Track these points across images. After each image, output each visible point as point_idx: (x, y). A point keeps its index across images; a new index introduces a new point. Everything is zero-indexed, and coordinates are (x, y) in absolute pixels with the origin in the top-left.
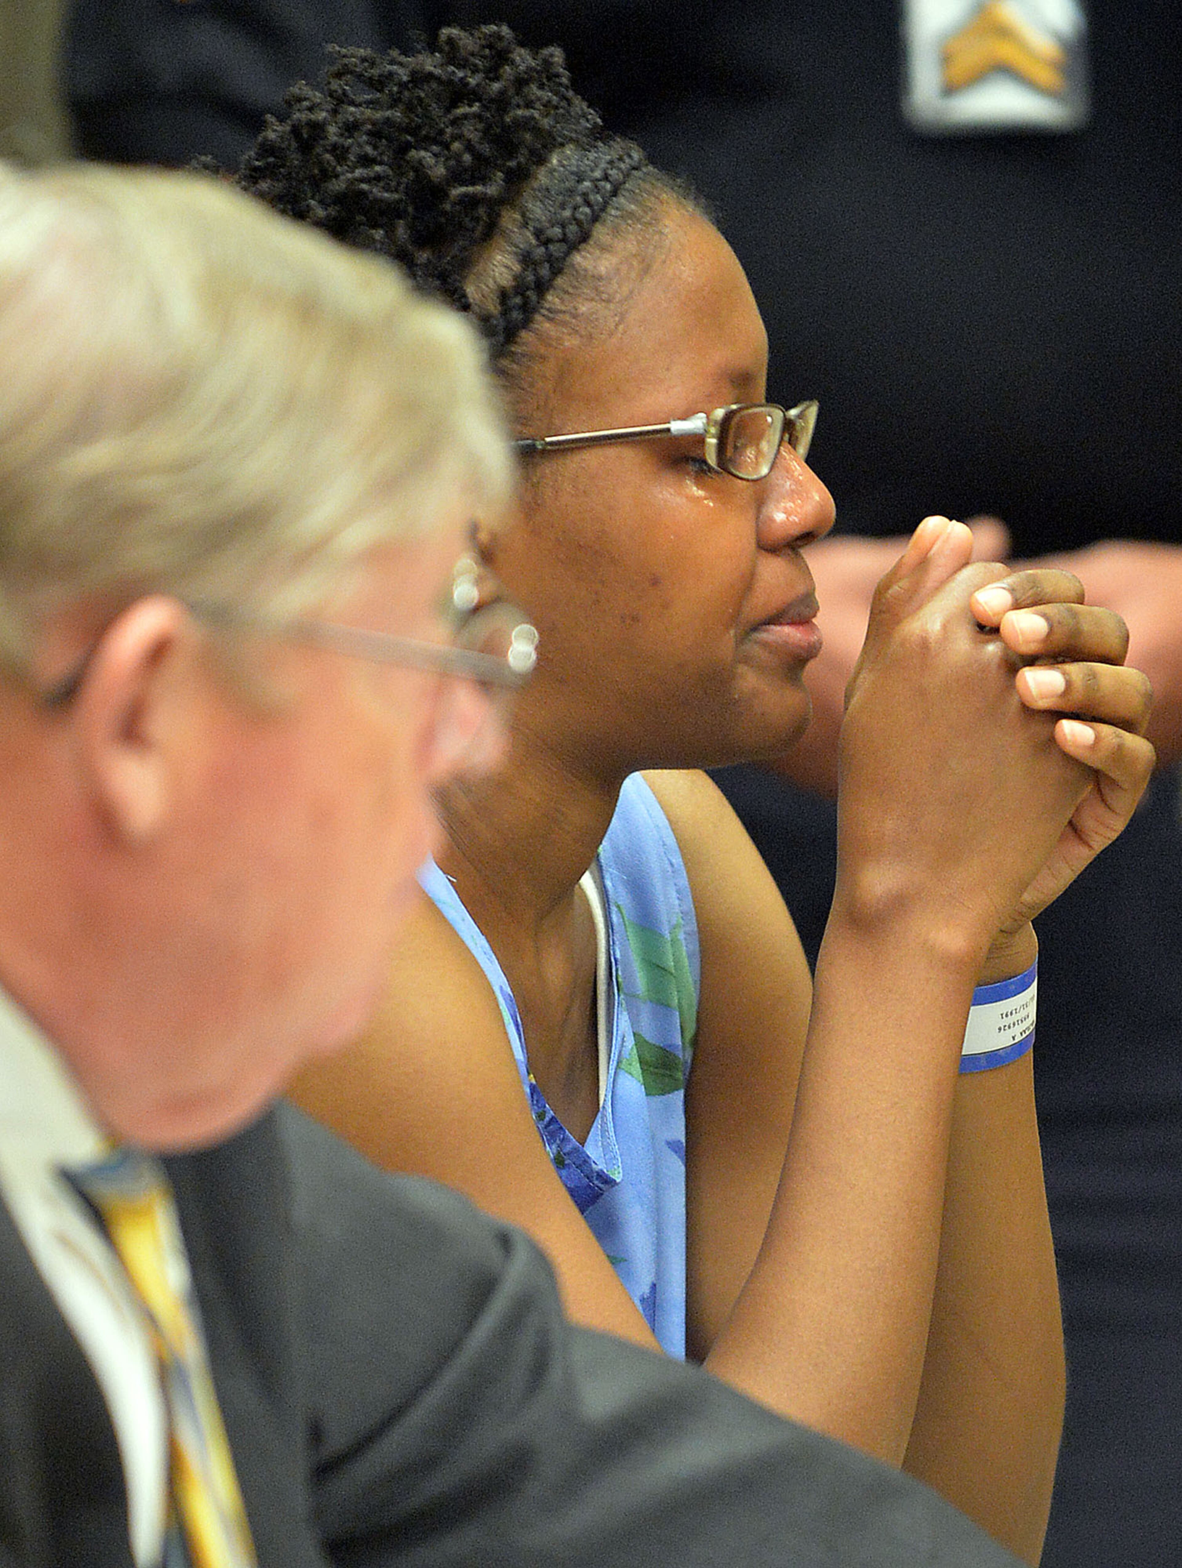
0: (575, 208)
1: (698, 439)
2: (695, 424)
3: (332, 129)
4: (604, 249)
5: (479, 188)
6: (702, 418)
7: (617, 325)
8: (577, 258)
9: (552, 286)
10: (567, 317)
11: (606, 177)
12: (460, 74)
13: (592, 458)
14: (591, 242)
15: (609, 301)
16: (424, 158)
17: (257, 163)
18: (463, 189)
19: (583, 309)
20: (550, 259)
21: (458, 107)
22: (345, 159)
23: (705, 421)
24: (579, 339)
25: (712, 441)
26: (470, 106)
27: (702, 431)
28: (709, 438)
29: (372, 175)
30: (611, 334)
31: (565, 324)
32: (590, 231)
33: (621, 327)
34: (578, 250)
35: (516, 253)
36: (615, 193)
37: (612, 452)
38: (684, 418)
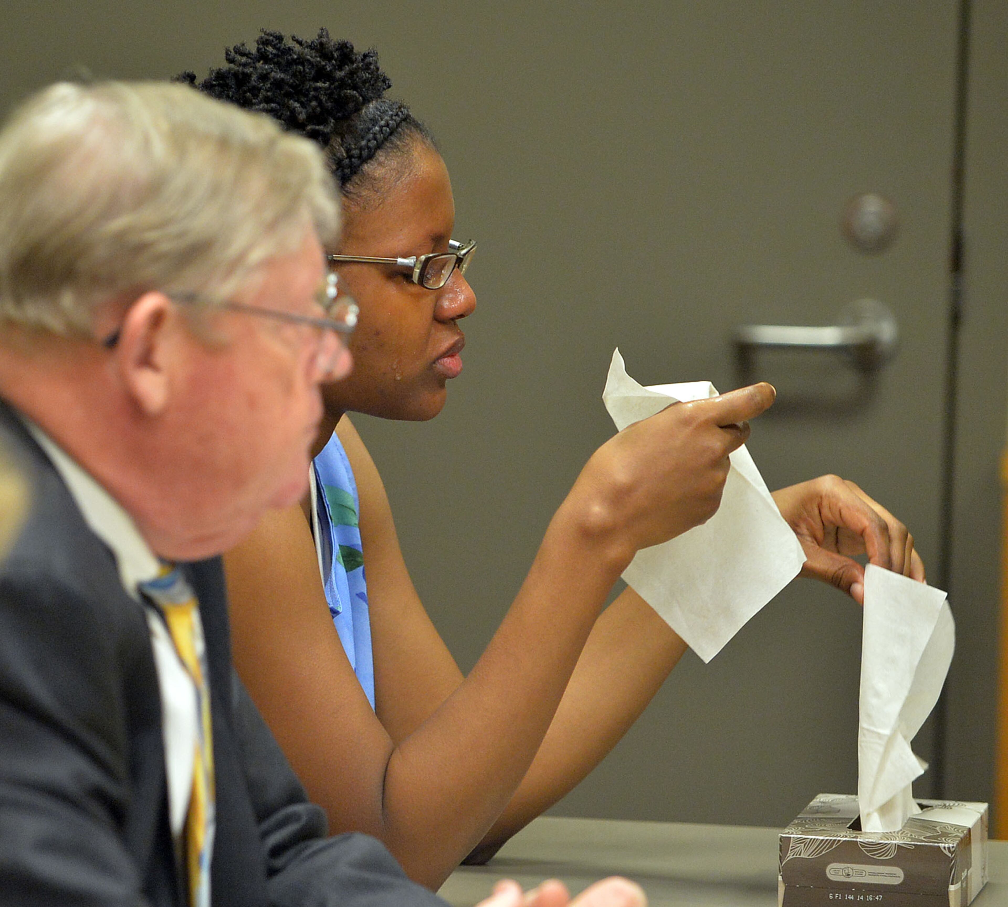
0: (369, 141)
1: (410, 269)
2: (409, 261)
3: (254, 77)
4: (380, 164)
5: (321, 127)
6: (414, 258)
7: (379, 205)
8: (366, 167)
9: (350, 180)
10: (355, 197)
11: (387, 125)
12: (323, 63)
13: (355, 269)
14: (374, 160)
15: (377, 192)
16: (296, 107)
17: (214, 83)
18: (313, 127)
19: (364, 194)
20: (351, 166)
21: (318, 82)
22: (258, 96)
23: (415, 260)
24: (359, 208)
25: (417, 271)
26: (325, 83)
27: (412, 265)
28: (416, 269)
29: (270, 108)
30: (376, 208)
31: (352, 199)
32: (374, 153)
33: (381, 206)
34: (367, 163)
35: (334, 159)
36: (391, 134)
37: (365, 268)
38: (404, 257)
